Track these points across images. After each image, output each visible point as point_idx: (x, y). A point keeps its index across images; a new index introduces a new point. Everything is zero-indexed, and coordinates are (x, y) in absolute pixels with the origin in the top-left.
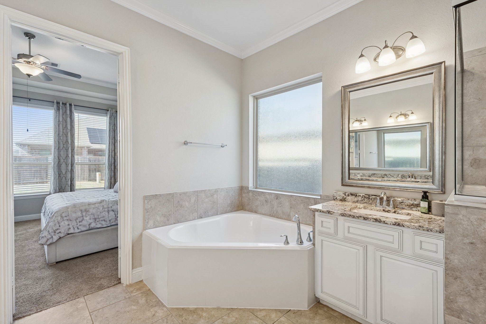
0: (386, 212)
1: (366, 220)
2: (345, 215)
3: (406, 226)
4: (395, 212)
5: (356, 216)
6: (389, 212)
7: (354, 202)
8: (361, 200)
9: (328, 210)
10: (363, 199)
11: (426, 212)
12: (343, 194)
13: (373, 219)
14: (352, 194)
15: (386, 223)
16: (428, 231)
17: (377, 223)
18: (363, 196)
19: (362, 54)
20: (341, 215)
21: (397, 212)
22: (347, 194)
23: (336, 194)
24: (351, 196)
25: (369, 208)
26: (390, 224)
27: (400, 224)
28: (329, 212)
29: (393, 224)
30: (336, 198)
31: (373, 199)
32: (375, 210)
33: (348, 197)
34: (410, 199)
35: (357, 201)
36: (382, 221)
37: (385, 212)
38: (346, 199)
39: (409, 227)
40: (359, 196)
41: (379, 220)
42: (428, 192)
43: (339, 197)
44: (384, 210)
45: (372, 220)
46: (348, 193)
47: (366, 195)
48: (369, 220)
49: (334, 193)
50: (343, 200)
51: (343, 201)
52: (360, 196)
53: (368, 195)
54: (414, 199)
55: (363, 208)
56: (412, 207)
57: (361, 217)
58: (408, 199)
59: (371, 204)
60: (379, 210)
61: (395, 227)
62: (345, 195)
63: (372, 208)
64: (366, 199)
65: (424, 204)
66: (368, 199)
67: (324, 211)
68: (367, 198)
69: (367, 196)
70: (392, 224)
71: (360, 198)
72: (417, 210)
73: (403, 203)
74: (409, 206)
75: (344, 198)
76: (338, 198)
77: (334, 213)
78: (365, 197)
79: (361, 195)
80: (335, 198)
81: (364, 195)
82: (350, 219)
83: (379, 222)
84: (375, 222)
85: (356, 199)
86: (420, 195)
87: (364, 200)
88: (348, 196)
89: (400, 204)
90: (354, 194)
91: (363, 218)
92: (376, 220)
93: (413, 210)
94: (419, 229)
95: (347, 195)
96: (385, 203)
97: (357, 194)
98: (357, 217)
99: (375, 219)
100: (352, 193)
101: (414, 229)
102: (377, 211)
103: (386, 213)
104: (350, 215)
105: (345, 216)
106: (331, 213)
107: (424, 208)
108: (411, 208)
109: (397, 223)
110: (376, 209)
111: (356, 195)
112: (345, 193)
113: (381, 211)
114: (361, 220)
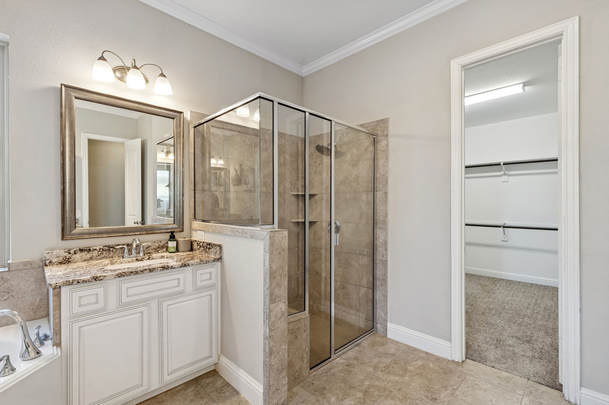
0: (140, 260)
1: (152, 271)
2: (124, 274)
3: (191, 264)
4: (149, 258)
5: (139, 271)
6: (143, 260)
7: (85, 261)
8: (98, 255)
9: (93, 275)
10: (100, 253)
11: (175, 251)
12: (65, 252)
13: (160, 267)
14: (81, 250)
15: (174, 268)
16: (206, 263)
17: (166, 271)
18: (100, 250)
19: (102, 56)
20: (117, 277)
21: (151, 258)
22: (72, 251)
23: (49, 255)
24: (80, 252)
25: (118, 262)
26: (178, 268)
27: (186, 264)
28: (96, 279)
29: (181, 267)
30: (50, 262)
31: (115, 251)
32: (126, 263)
33: (74, 256)
34: (156, 242)
35: (91, 258)
36: (170, 267)
37: (138, 261)
38: (70, 260)
39: (193, 265)
40: (93, 250)
41: (167, 267)
42: (174, 232)
43: (57, 259)
44: (137, 260)
45: (159, 269)
46: (75, 249)
47: (105, 246)
48: (156, 270)
49: (45, 255)
50: (66, 261)
51: (65, 263)
52: (96, 250)
53: (107, 246)
54: (160, 241)
55: (109, 264)
56: (158, 249)
57: (146, 270)
58: (155, 242)
59: (112, 257)
60: (131, 261)
61: (182, 268)
62: (70, 253)
63: (122, 261)
64: (104, 253)
65: (172, 244)
66: (108, 252)
67: (85, 280)
68: (106, 251)
69: (107, 248)
70: (179, 267)
71: (95, 253)
72: (163, 252)
73: (150, 248)
74: (156, 249)
75: (68, 258)
76: (54, 260)
77: (106, 276)
78: (103, 249)
79: (98, 248)
80: (48, 262)
81: (102, 247)
82: (133, 277)
83: (166, 269)
84: (162, 270)
85: (89, 256)
86: (168, 236)
87: (102, 254)
88: (75, 253)
89: (147, 250)
90: (85, 249)
91: (148, 271)
92: (164, 268)
93: (159, 253)
94: (201, 264)
95: (73, 253)
96: (134, 252)
97: (91, 248)
98: (141, 271)
99: (162, 267)
100: (81, 248)
101: (197, 265)
102: (129, 262)
103: (140, 262)
104: (131, 272)
105: (124, 276)
106: (100, 279)
107: (173, 248)
108: (157, 251)
109: (184, 264)
110: (128, 261)
111: (90, 250)
112: (69, 250)
113: (133, 261)
114: (147, 274)
